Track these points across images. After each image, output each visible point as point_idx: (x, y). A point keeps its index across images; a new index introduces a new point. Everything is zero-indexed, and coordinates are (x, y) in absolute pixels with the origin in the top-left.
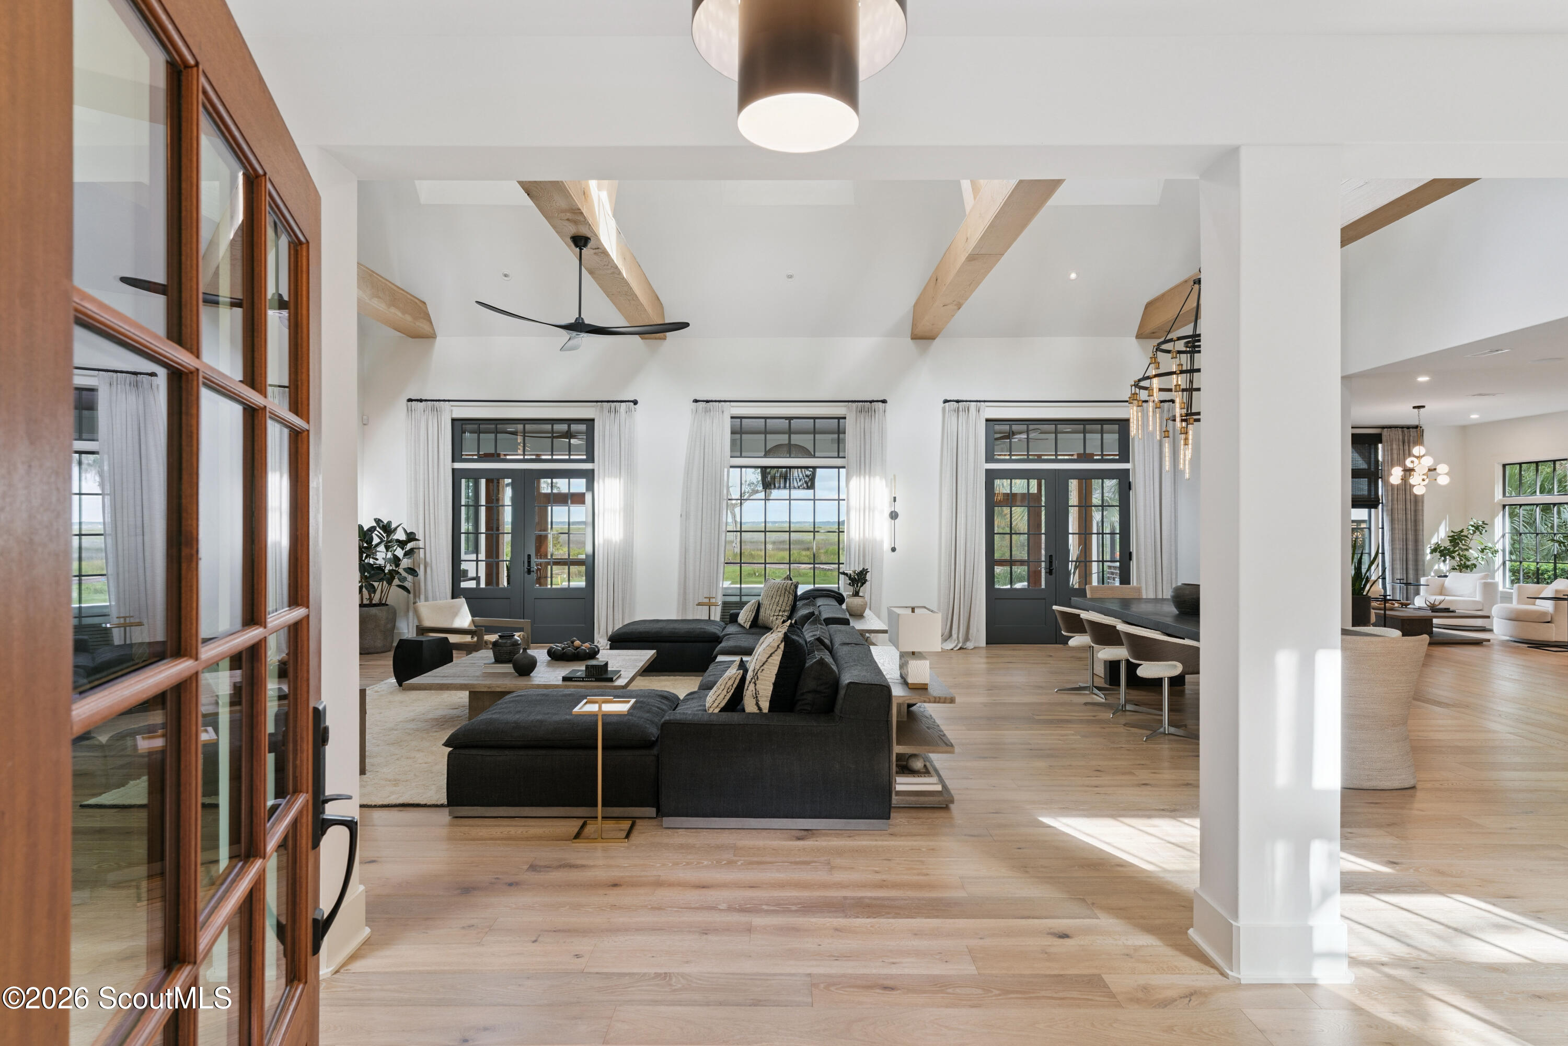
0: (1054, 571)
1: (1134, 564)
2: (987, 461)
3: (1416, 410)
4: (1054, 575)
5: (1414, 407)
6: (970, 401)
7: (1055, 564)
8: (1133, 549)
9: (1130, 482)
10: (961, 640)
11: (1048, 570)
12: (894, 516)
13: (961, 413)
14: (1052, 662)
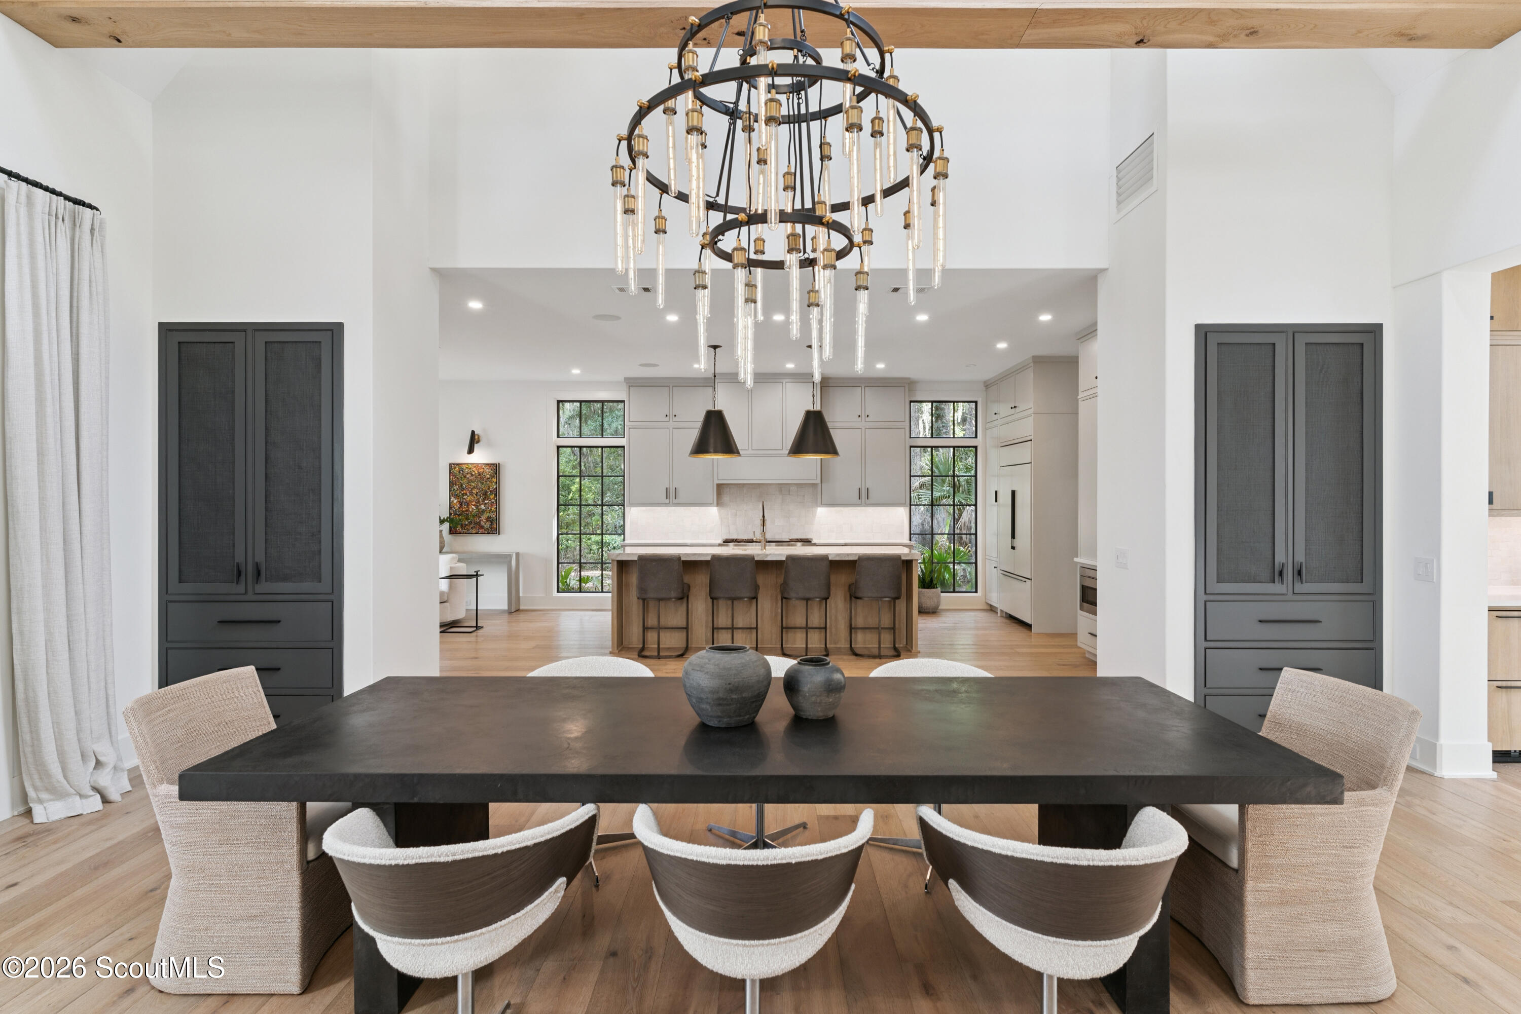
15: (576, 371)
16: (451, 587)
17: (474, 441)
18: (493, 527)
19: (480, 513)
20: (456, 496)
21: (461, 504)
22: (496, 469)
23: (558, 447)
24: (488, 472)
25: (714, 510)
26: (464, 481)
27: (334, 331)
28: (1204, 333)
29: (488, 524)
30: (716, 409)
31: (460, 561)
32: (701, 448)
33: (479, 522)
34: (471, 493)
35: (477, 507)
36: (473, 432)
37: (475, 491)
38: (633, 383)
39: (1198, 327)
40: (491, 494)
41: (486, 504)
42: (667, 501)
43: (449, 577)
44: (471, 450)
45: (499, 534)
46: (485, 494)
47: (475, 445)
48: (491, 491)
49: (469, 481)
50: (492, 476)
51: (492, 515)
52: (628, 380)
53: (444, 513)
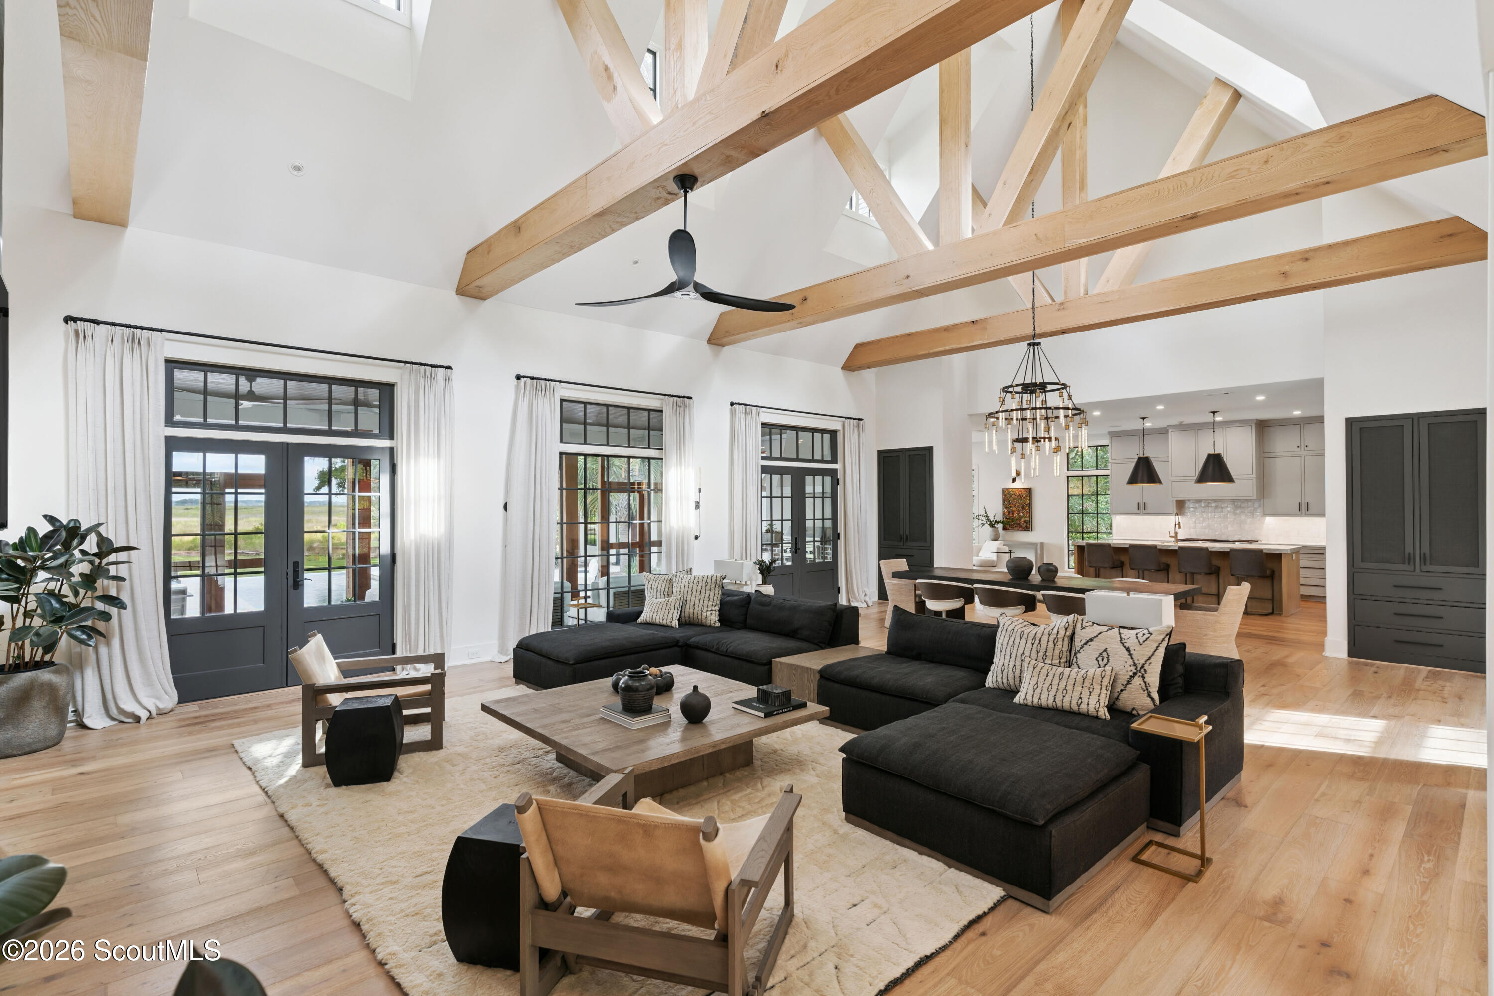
0: (798, 550)
4: (798, 554)
6: (751, 406)
7: (799, 544)
9: (837, 479)
11: (794, 550)
12: (697, 505)
13: (749, 416)
16: (998, 557)
17: (1016, 475)
18: (1028, 526)
19: (1020, 518)
20: (1007, 508)
21: (1009, 512)
22: (1029, 491)
23: (1068, 477)
24: (1024, 493)
26: (1011, 499)
27: (929, 450)
28: (1351, 423)
29: (1025, 524)
30: (1145, 456)
31: (1004, 545)
32: (1133, 480)
33: (1020, 523)
34: (1015, 506)
35: (1018, 514)
37: (1017, 505)
38: (1113, 435)
39: (1347, 419)
40: (1026, 507)
41: (1024, 512)
42: (1139, 511)
44: (1015, 481)
45: (1031, 531)
46: (1023, 506)
47: (1017, 478)
48: (1026, 505)
49: (1014, 499)
50: (1027, 496)
51: (1028, 519)
52: (1110, 433)
53: (1000, 517)
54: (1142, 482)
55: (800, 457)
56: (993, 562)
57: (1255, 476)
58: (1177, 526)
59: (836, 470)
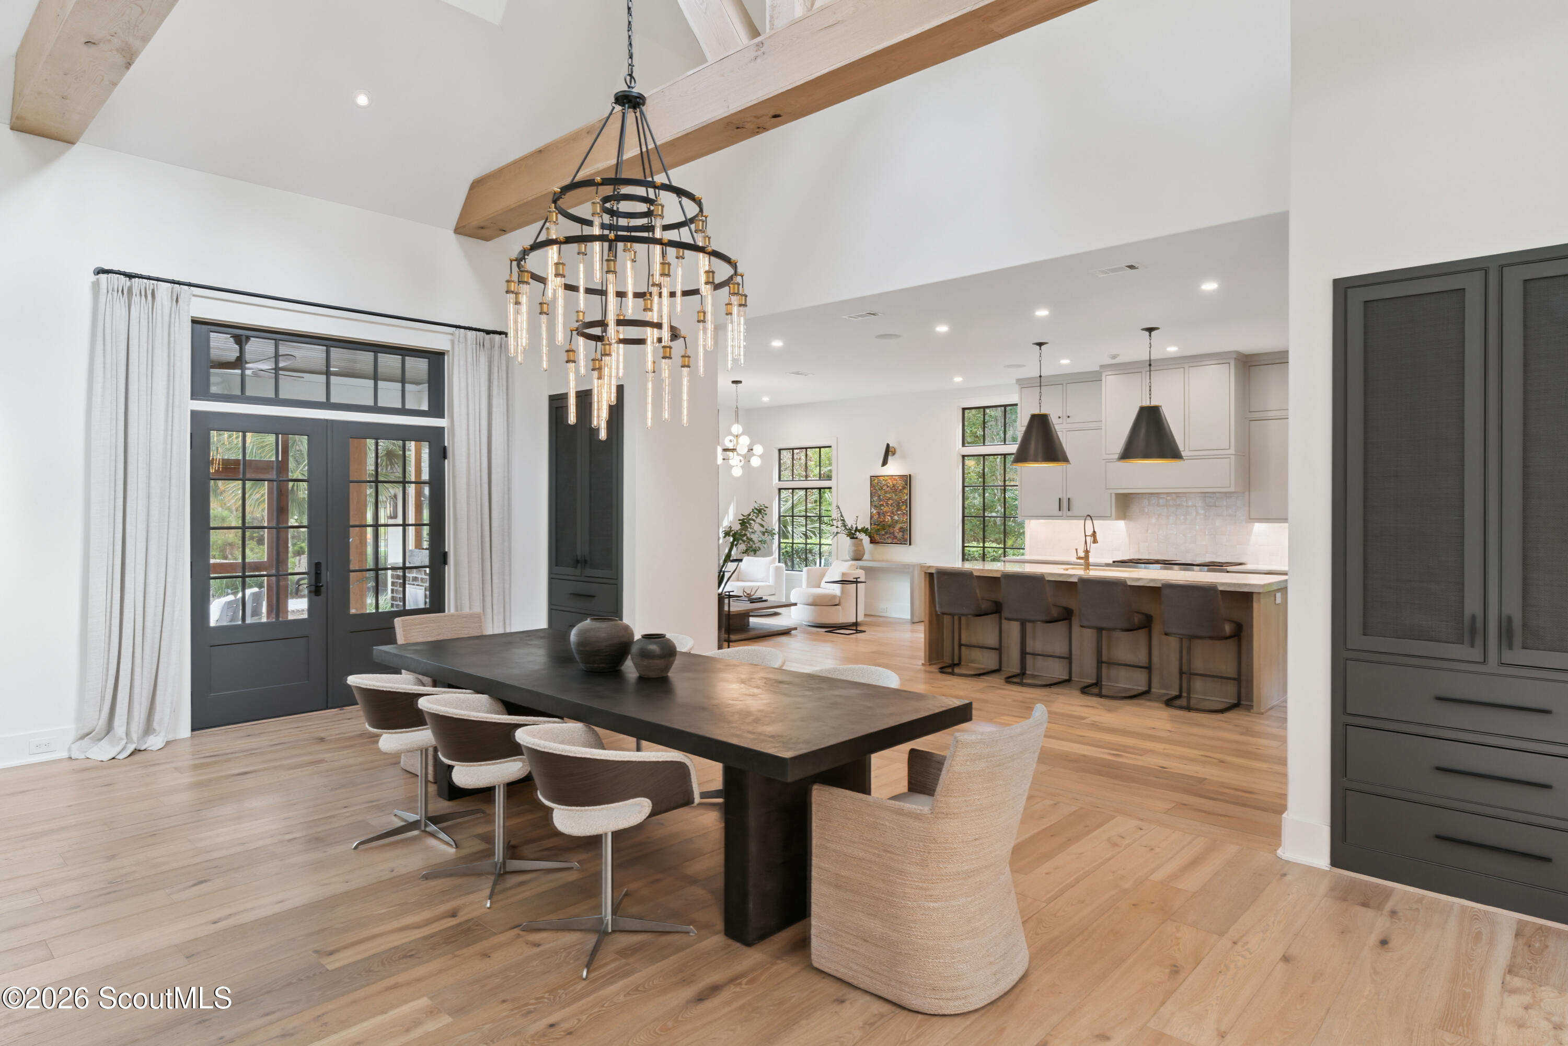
0: (323, 589)
1: (450, 571)
2: (194, 396)
3: (734, 385)
4: (323, 595)
5: (734, 382)
6: (158, 280)
7: (326, 576)
8: (449, 547)
9: (445, 448)
10: (135, 736)
11: (313, 588)
13: (136, 299)
14: (327, 756)
15: (958, 379)
16: (843, 591)
17: (889, 452)
18: (905, 537)
19: (895, 524)
20: (876, 507)
21: (879, 513)
22: (907, 480)
23: (964, 456)
24: (900, 483)
25: (1121, 524)
26: (881, 493)
29: (901, 534)
30: (1043, 413)
32: (1024, 457)
33: (893, 533)
34: (888, 505)
35: (892, 518)
36: (888, 445)
37: (890, 502)
38: (1022, 384)
39: (1337, 283)
40: (902, 505)
41: (899, 515)
42: (1060, 513)
43: (842, 582)
44: (885, 463)
45: (910, 544)
46: (899, 505)
47: (889, 457)
48: (903, 502)
49: (886, 492)
50: (904, 488)
51: (905, 526)
52: (1019, 381)
53: (864, 522)
54: (1035, 460)
55: (333, 400)
56: (834, 597)
57: (1232, 451)
58: (1089, 539)
59: (440, 430)
